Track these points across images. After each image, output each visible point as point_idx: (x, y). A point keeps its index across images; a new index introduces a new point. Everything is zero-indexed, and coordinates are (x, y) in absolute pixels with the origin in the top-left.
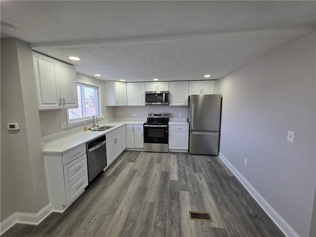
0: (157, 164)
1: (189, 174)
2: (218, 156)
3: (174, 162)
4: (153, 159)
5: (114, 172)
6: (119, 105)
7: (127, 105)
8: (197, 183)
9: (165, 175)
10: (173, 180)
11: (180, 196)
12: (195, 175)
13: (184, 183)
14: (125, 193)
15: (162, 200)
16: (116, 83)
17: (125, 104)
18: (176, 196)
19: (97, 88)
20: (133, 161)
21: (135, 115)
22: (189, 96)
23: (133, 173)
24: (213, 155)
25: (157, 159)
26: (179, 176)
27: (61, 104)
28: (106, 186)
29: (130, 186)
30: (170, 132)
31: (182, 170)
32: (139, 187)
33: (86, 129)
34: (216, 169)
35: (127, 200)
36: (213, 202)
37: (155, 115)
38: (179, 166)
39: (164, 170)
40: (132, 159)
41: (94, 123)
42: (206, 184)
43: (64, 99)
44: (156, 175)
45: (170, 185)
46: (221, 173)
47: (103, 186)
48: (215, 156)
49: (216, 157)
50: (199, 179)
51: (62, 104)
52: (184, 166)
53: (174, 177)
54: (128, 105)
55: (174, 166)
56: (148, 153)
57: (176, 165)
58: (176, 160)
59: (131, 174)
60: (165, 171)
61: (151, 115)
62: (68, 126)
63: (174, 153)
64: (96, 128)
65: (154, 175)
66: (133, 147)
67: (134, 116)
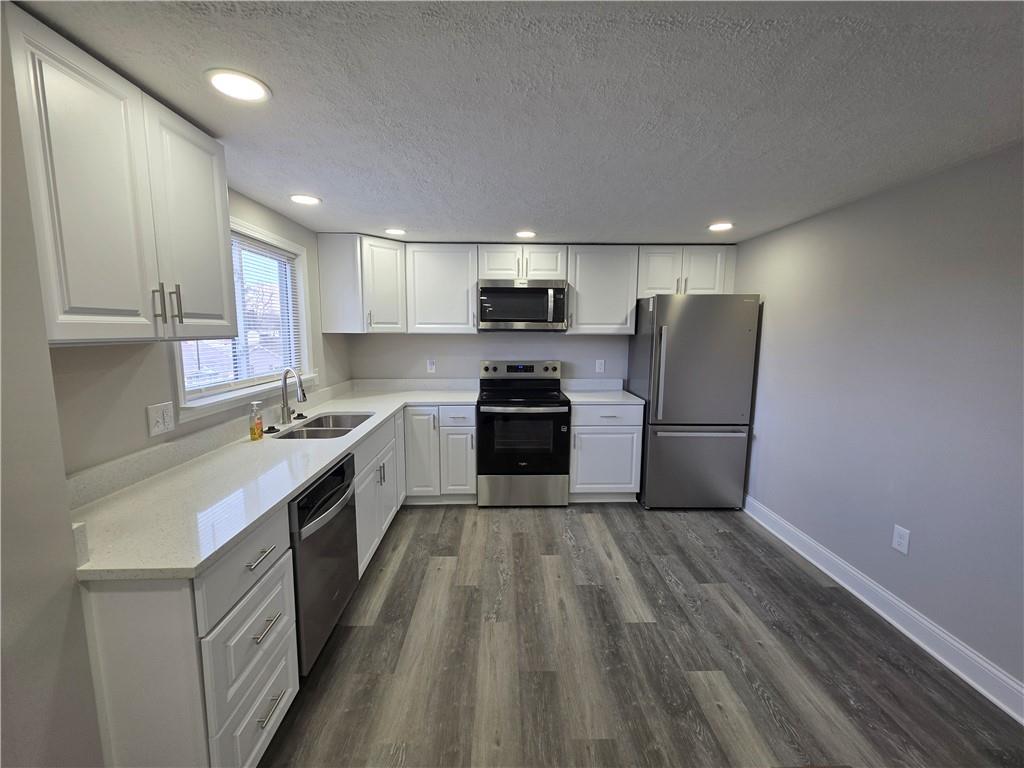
0: (547, 557)
1: (683, 590)
2: (741, 510)
3: (604, 545)
4: (522, 534)
5: (389, 604)
6: (377, 328)
7: (404, 331)
8: (733, 628)
9: (600, 604)
10: (637, 621)
11: (700, 696)
12: (706, 592)
13: (685, 630)
14: (473, 709)
15: (640, 727)
16: (367, 241)
17: (398, 328)
18: (686, 699)
19: (291, 257)
20: (451, 551)
21: (431, 370)
22: (638, 302)
23: (467, 607)
24: (727, 511)
25: (538, 533)
26: (652, 601)
27: (164, 315)
28: (374, 681)
29: (481, 669)
30: (575, 430)
31: (650, 576)
32: (520, 673)
33: (257, 432)
34: (763, 564)
35: (495, 747)
36: (834, 712)
37: (511, 368)
38: (634, 561)
39: (586, 583)
40: (442, 541)
41: (286, 404)
42: (765, 629)
43: (178, 292)
44: (562, 605)
45: (638, 649)
46: (789, 579)
47: (360, 682)
48: (733, 509)
49: (738, 514)
50: (734, 613)
51: (169, 315)
52: (648, 558)
53: (635, 609)
54: (409, 332)
55: (614, 557)
56: (495, 512)
57: (617, 555)
58: (609, 537)
59: (463, 610)
60: (590, 587)
61: (495, 369)
62: (181, 422)
63: (588, 507)
64: (295, 424)
65: (556, 606)
66: (433, 490)
67: (429, 371)
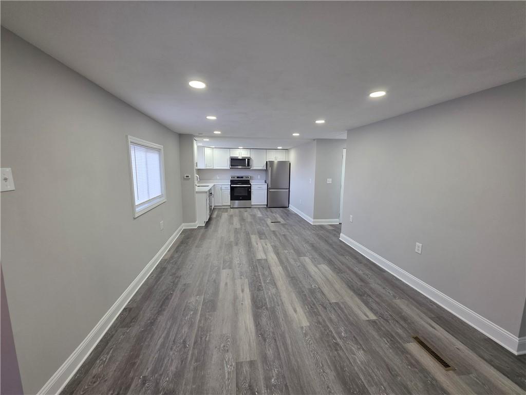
6: (207, 168)
16: (205, 149)
21: (218, 178)
22: (267, 162)
30: (252, 190)
37: (238, 177)
48: (286, 207)
56: (235, 209)
61: (234, 178)
63: (256, 208)
